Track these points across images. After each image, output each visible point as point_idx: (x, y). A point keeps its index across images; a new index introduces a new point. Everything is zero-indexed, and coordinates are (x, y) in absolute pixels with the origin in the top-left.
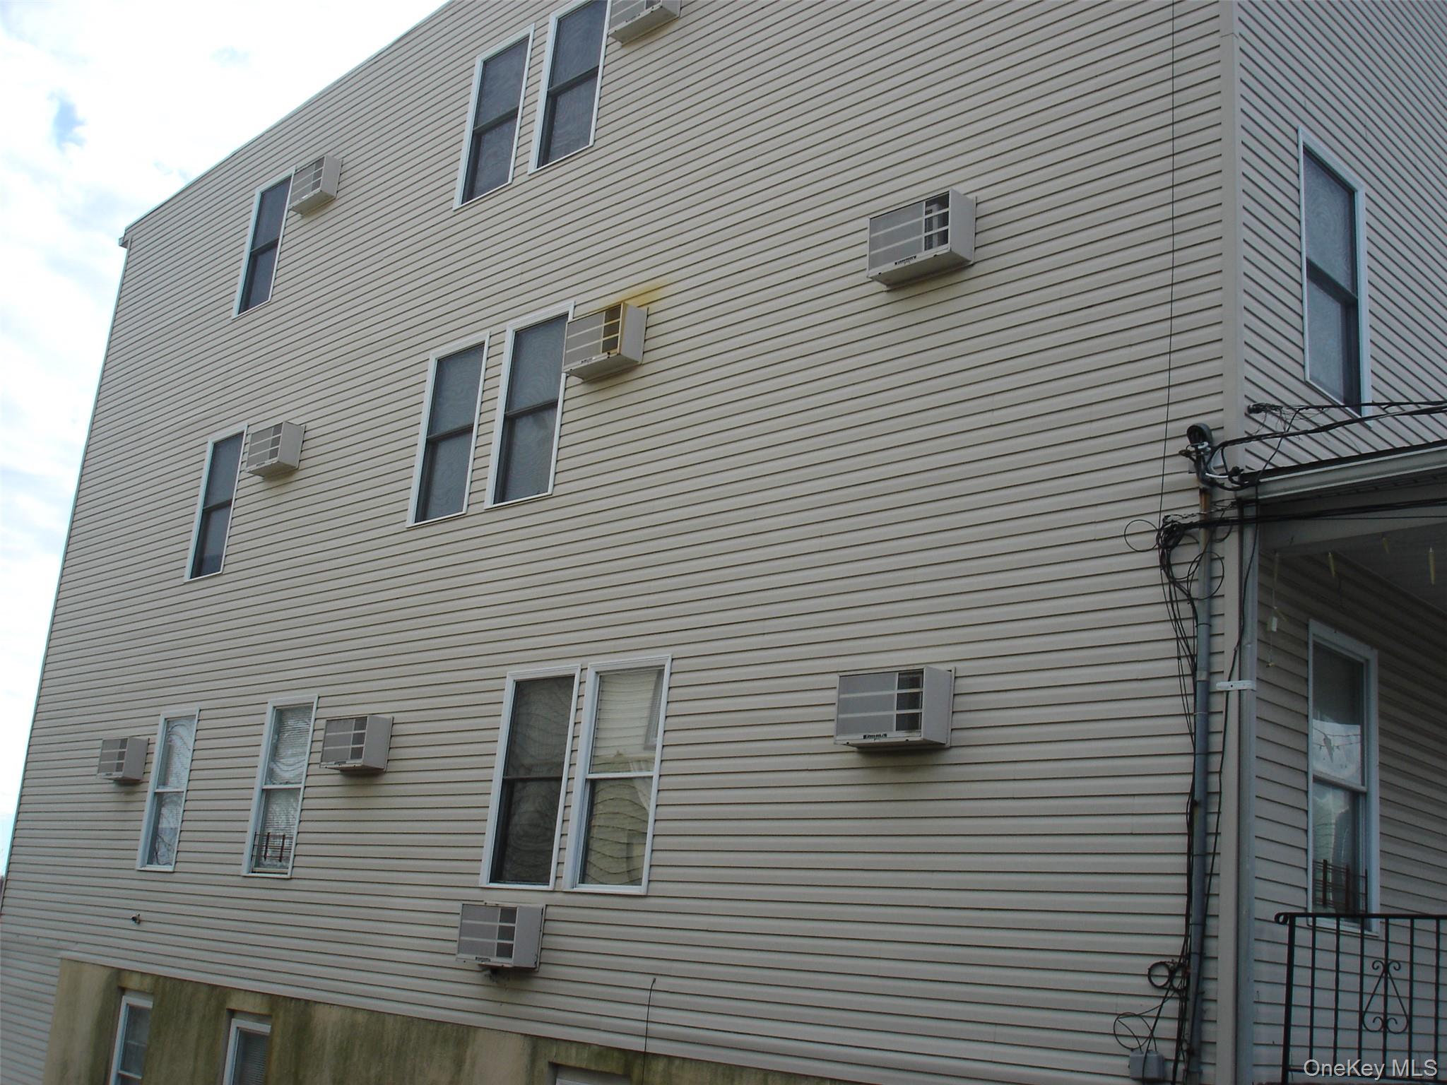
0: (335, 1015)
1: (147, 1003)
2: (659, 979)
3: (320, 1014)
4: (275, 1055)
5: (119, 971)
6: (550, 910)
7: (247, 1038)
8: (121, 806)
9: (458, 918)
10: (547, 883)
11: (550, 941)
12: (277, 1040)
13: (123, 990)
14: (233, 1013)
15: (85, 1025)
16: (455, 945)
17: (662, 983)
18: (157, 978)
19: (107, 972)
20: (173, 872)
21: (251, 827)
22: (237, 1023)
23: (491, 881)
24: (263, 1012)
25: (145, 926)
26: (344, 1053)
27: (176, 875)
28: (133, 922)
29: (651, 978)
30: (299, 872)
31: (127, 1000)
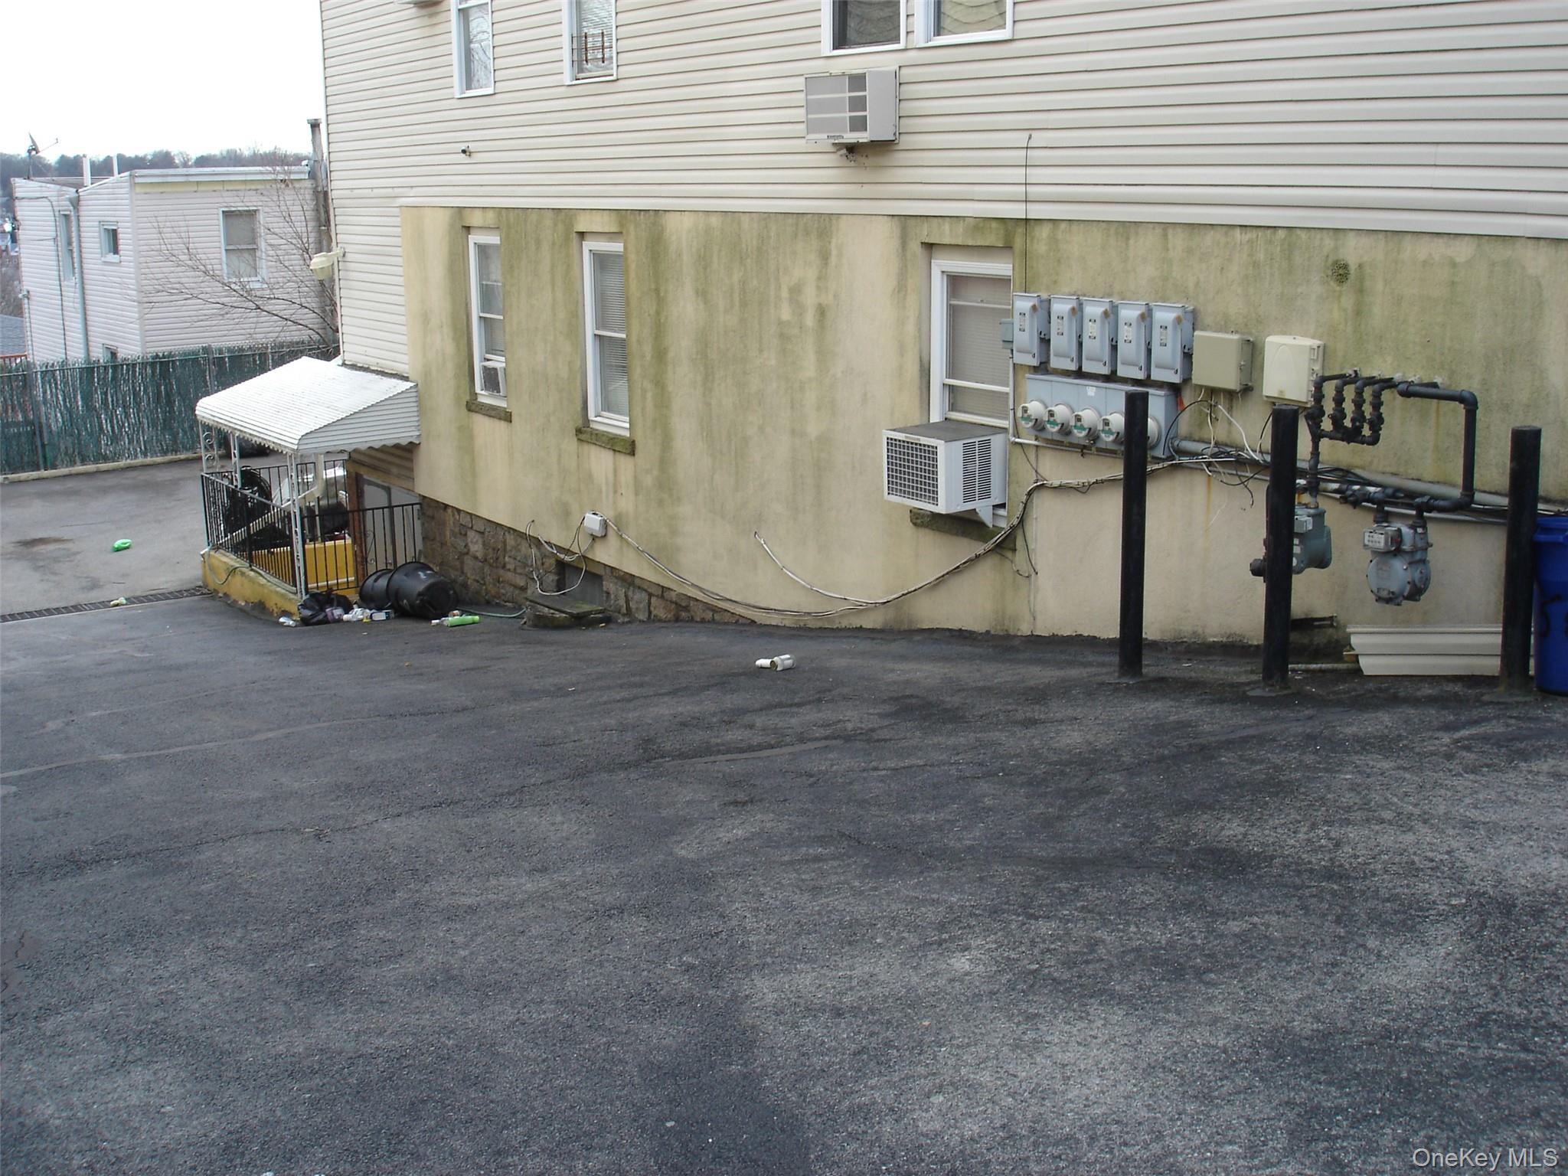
0: (687, 221)
1: (493, 239)
2: (1035, 134)
3: (672, 223)
4: (632, 275)
5: (460, 209)
6: (904, 71)
7: (602, 261)
8: (427, 32)
9: (802, 95)
10: (897, 39)
11: (907, 107)
12: (632, 257)
13: (468, 229)
14: (582, 235)
15: (437, 271)
16: (803, 127)
17: (1039, 139)
18: (499, 210)
19: (448, 212)
20: (495, 94)
21: (566, 29)
22: (589, 245)
23: (835, 48)
24: (614, 229)
25: (476, 158)
26: (703, 260)
27: (497, 96)
28: (464, 155)
29: (1026, 134)
30: (625, 71)
31: (474, 238)
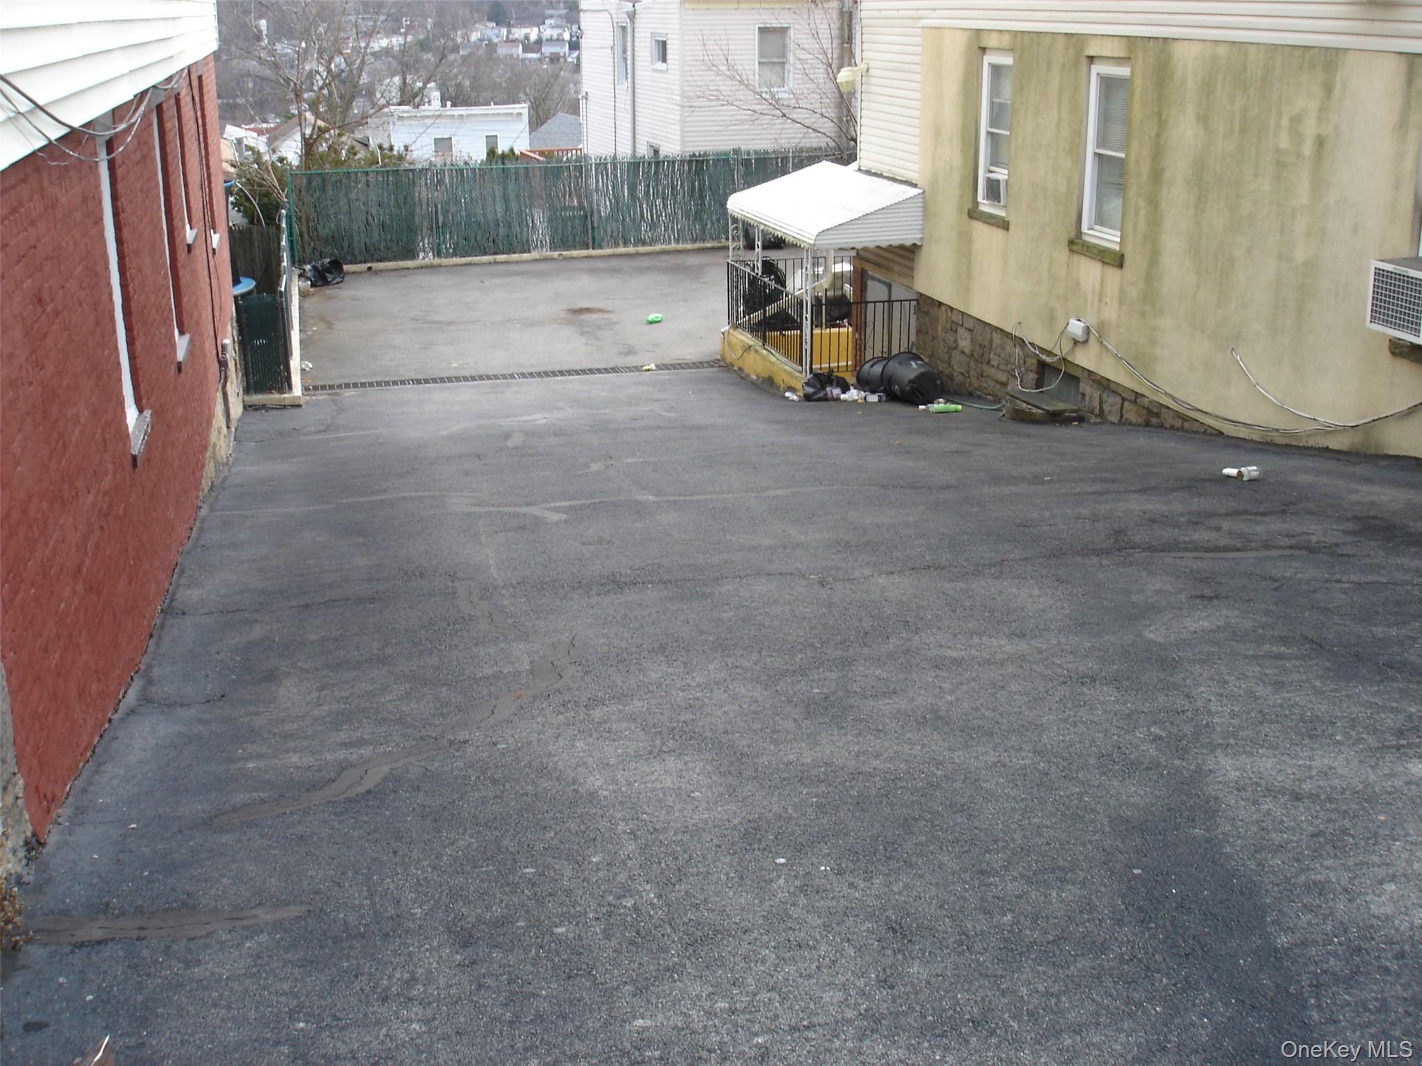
0: (1195, 50)
1: (1007, 60)
3: (1179, 50)
4: (1137, 97)
5: (978, 32)
7: (1108, 84)
12: (1138, 82)
13: (983, 50)
14: (1091, 59)
15: (952, 88)
18: (1015, 34)
19: (967, 34)
22: (1097, 69)
24: (1121, 55)
26: (1207, 87)
31: (989, 59)
